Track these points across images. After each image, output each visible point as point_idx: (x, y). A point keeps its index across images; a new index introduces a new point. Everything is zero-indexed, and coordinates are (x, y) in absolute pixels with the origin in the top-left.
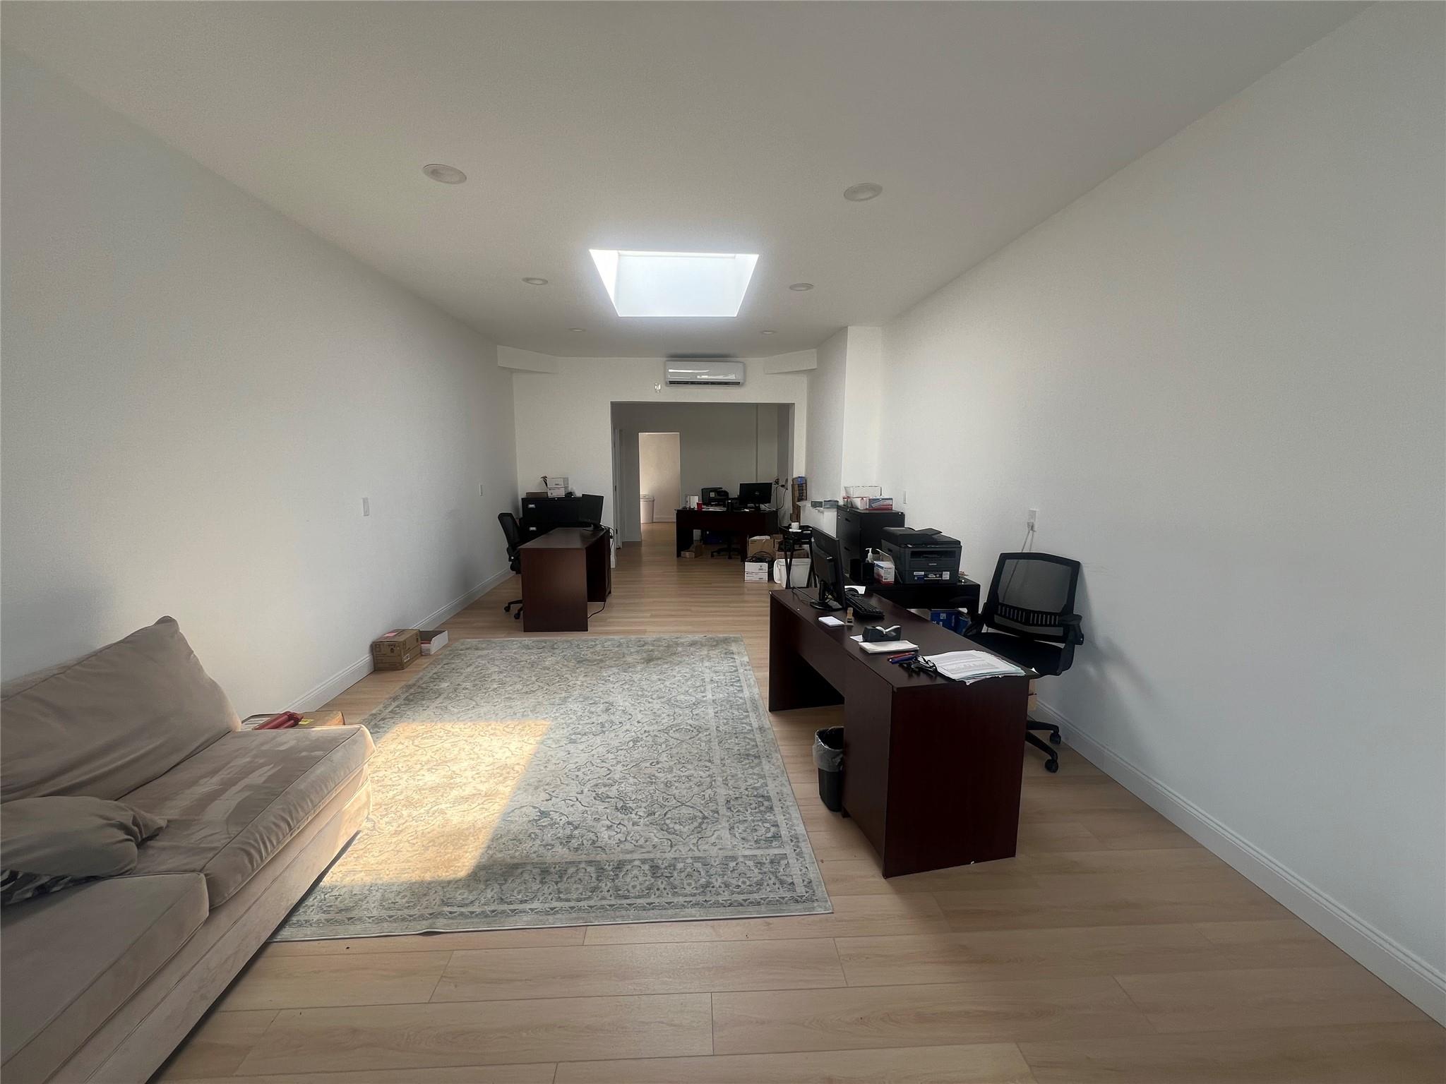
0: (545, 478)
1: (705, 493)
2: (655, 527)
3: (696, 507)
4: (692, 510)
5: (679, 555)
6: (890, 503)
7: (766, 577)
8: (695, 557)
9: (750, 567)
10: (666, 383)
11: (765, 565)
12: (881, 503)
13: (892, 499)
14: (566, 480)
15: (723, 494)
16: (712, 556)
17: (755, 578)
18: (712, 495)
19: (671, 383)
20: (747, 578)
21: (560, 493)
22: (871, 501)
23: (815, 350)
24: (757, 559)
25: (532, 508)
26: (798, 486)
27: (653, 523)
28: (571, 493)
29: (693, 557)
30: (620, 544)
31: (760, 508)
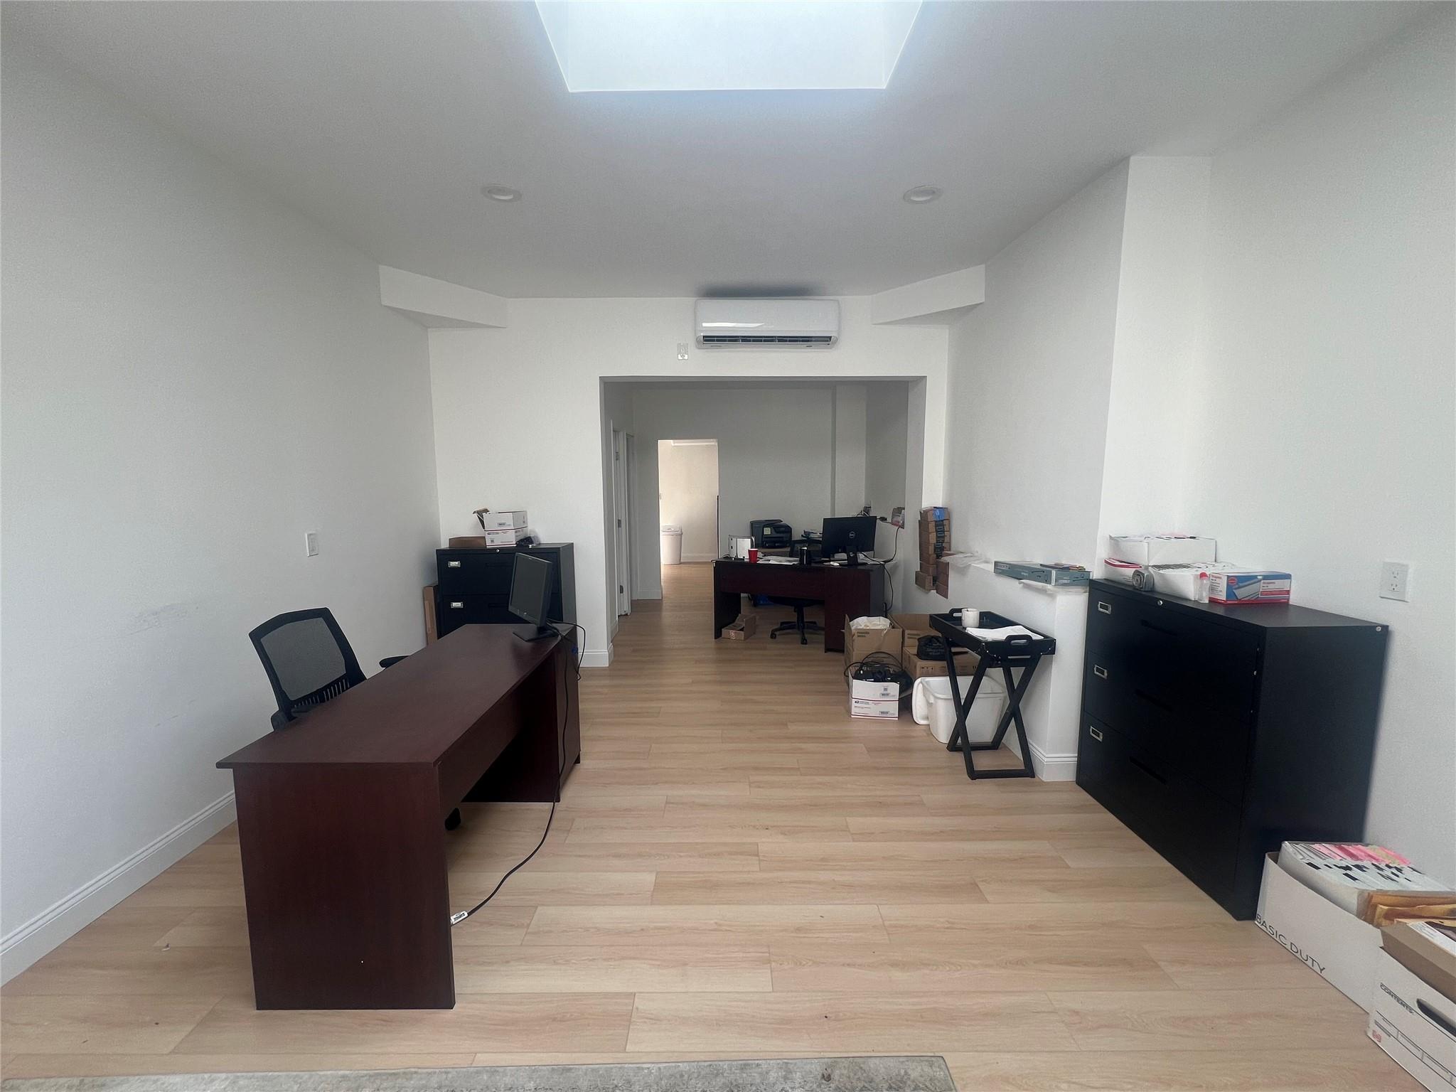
0: (480, 514)
1: (756, 528)
2: (686, 571)
3: (747, 556)
4: (739, 563)
5: (718, 634)
6: (1278, 585)
7: (893, 708)
8: (745, 639)
9: (863, 689)
10: (698, 341)
11: (894, 688)
12: (1263, 586)
13: (1288, 577)
14: (520, 516)
15: (783, 529)
16: (773, 636)
17: (873, 711)
18: (767, 531)
19: (708, 339)
20: (856, 709)
21: (506, 539)
22: (1235, 582)
23: (983, 266)
24: (875, 671)
25: (454, 568)
26: (936, 526)
27: (681, 563)
28: (528, 540)
29: (743, 639)
30: (626, 608)
31: (856, 557)
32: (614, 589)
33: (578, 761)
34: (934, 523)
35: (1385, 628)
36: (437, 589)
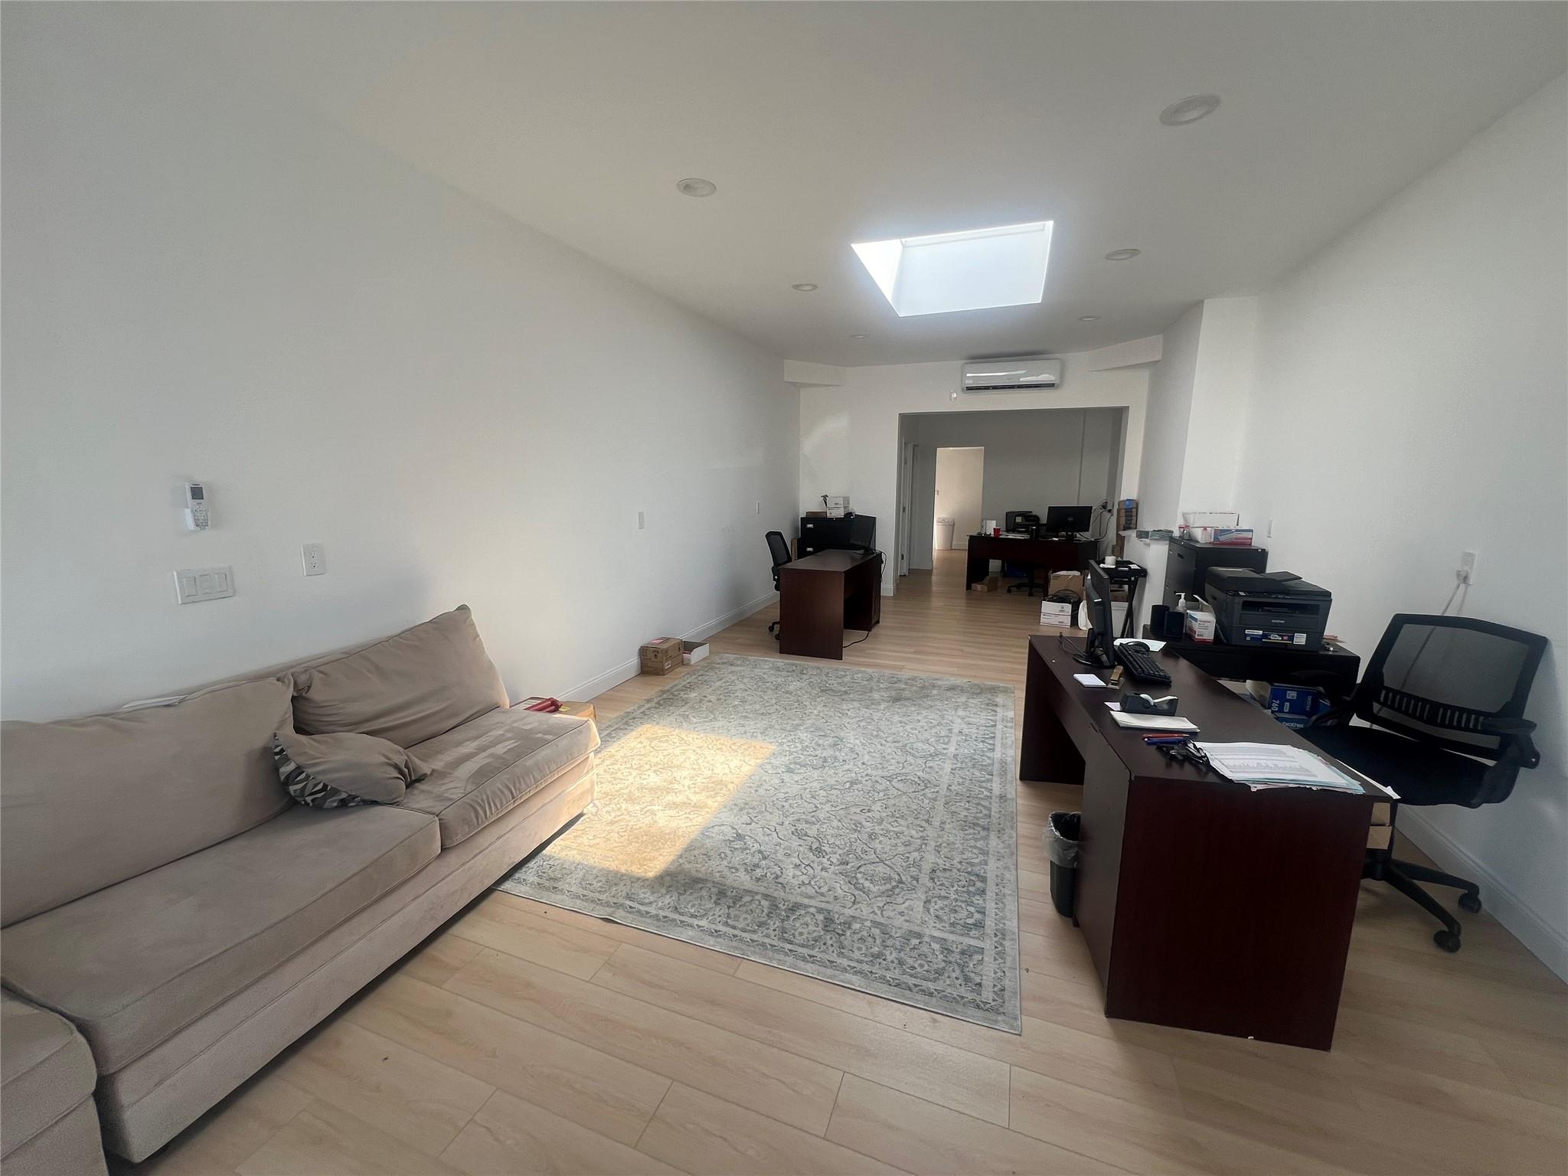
0: (825, 497)
1: (1010, 516)
2: (955, 554)
3: (993, 533)
4: (987, 537)
5: (969, 587)
6: (1249, 535)
7: (1068, 620)
8: (989, 591)
9: (1048, 607)
10: (963, 390)
11: (1068, 607)
12: (1234, 535)
13: (1252, 531)
14: (846, 500)
15: (1032, 518)
16: (1009, 591)
17: (1054, 621)
18: (1019, 520)
19: (969, 389)
20: (1043, 619)
21: (839, 513)
22: (1219, 532)
23: (1160, 336)
24: (1060, 599)
25: (810, 528)
26: (1126, 512)
27: (951, 549)
28: (850, 514)
29: (986, 590)
30: (905, 571)
31: (1073, 536)
32: (899, 557)
33: (878, 622)
34: (1124, 511)
35: (1263, 550)
36: (799, 540)
